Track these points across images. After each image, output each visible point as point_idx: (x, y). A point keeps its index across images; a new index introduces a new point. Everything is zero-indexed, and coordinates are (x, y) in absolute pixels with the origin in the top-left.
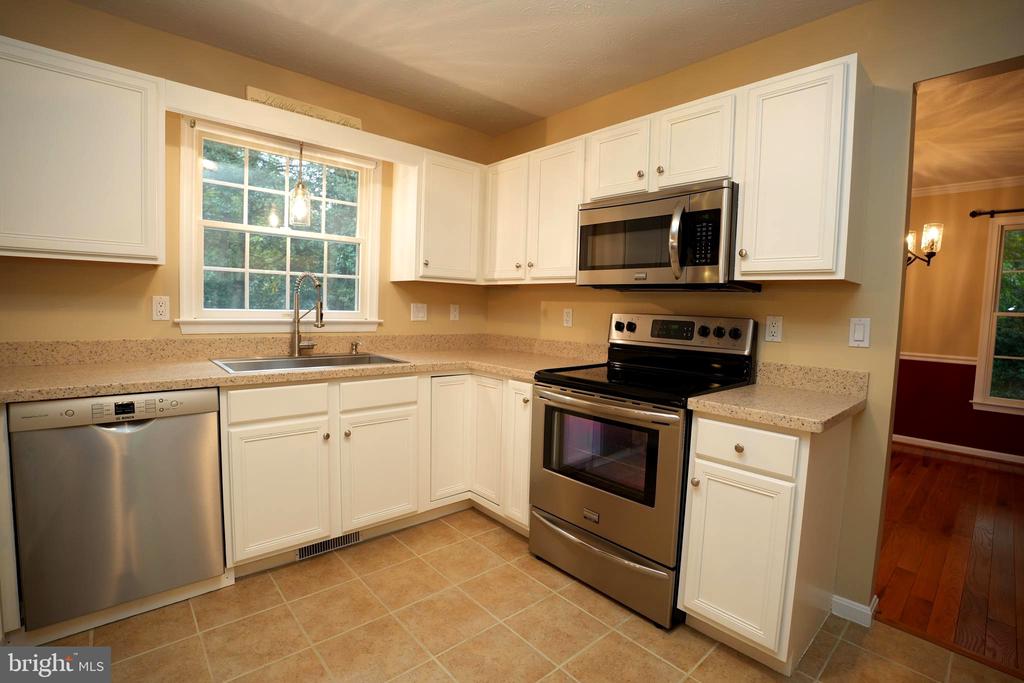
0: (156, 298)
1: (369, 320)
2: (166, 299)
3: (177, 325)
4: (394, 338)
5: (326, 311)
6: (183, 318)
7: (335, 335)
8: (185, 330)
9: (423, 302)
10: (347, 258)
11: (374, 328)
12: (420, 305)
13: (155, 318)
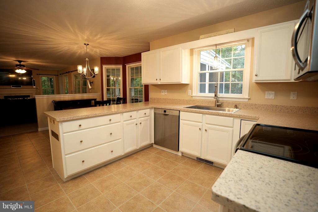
0: (189, 90)
1: (245, 97)
2: (191, 91)
3: (192, 97)
4: (256, 105)
5: (218, 94)
6: (193, 95)
7: (232, 102)
8: (194, 98)
9: (273, 91)
10: (239, 76)
11: (247, 100)
12: (270, 92)
13: (189, 95)
